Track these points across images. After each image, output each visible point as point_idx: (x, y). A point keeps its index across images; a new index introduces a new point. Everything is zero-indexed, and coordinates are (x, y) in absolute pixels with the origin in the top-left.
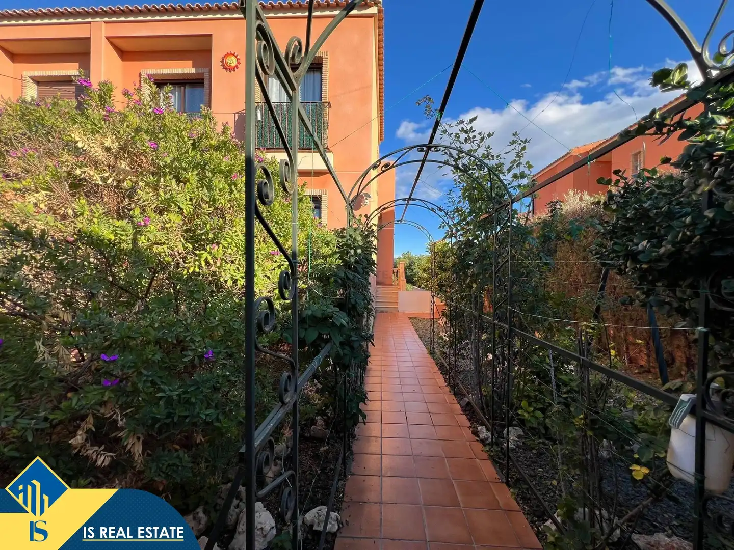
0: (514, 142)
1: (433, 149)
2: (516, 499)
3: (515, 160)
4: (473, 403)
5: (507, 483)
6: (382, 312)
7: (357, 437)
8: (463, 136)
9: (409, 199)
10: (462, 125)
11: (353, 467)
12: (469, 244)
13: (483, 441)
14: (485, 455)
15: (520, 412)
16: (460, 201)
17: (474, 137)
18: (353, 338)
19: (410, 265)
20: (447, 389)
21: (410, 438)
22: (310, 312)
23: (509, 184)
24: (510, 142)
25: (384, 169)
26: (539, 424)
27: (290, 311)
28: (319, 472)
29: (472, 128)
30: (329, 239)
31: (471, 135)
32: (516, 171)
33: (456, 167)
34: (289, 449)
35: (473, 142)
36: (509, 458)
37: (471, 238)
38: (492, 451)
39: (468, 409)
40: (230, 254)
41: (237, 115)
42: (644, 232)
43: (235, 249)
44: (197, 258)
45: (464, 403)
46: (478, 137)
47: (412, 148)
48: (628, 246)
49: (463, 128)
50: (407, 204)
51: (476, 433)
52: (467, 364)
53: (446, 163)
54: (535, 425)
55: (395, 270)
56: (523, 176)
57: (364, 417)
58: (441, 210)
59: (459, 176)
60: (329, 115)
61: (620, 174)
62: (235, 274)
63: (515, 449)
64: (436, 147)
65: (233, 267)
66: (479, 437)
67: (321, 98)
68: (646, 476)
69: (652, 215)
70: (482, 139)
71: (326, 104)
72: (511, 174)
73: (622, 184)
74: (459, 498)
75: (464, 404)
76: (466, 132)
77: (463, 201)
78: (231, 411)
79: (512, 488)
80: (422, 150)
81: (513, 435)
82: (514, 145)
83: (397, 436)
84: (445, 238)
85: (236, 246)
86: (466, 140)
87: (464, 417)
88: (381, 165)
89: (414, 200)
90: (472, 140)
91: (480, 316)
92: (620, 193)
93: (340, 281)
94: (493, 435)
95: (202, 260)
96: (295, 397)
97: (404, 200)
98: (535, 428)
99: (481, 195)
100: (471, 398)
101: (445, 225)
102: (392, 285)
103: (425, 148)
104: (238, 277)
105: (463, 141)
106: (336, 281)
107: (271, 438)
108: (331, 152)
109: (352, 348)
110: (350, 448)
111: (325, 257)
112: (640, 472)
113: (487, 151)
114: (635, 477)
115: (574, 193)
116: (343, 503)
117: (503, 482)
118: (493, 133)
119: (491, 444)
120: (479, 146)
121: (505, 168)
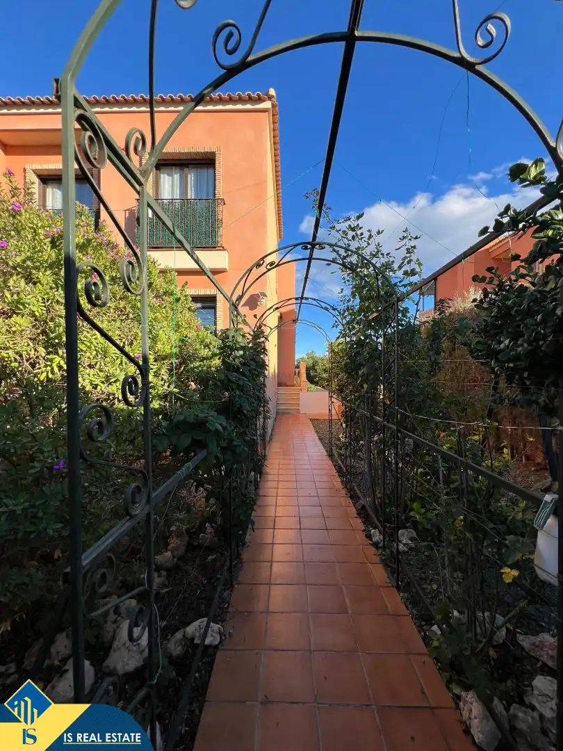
0: (404, 237)
1: (317, 246)
2: (405, 605)
3: (406, 257)
4: (367, 507)
5: (398, 588)
6: (284, 413)
7: (248, 544)
8: (351, 234)
9: (302, 298)
10: (349, 222)
11: (242, 576)
12: (360, 343)
13: (376, 545)
14: (377, 559)
15: (412, 514)
16: (349, 301)
17: (362, 234)
18: (235, 443)
19: (314, 366)
20: (344, 492)
21: (302, 544)
22: (182, 417)
23: (400, 282)
24: (400, 239)
25: (268, 267)
26: (432, 525)
27: (160, 417)
28: (205, 582)
29: (358, 225)
30: (208, 341)
31: (359, 232)
32: (407, 268)
33: (344, 265)
34: (175, 560)
35: (362, 238)
36: (399, 561)
37: (363, 338)
38: (384, 555)
39: (362, 513)
40: (89, 358)
41: (127, 212)
42: (510, 330)
43: (95, 352)
44: (49, 363)
45: (359, 505)
46: (366, 235)
47: (296, 245)
48: (490, 346)
49: (350, 226)
50: (301, 303)
51: (369, 537)
52: (363, 466)
53: (334, 261)
54: (428, 527)
55: (297, 370)
56: (413, 273)
57: (253, 523)
58: (334, 309)
59: (348, 275)
60: (223, 213)
61: (494, 271)
62: (94, 379)
63: (408, 552)
64: (319, 244)
65: (92, 372)
66: (372, 540)
67: (215, 194)
68: (515, 579)
69: (513, 313)
70: (370, 237)
71: (219, 201)
72: (402, 271)
73: (496, 282)
74: (348, 604)
75: (360, 507)
76: (353, 230)
77: (352, 299)
78: (90, 523)
79: (402, 592)
80: (306, 248)
81: (405, 537)
82: (405, 241)
83: (289, 542)
84: (338, 338)
85: (96, 350)
86: (353, 237)
87: (359, 521)
88: (265, 264)
89: (307, 299)
90: (360, 237)
91: (372, 417)
92: (495, 291)
93: (219, 383)
94: (384, 538)
95: (54, 365)
96: (147, 509)
97: (297, 299)
98: (429, 530)
99: (370, 294)
100: (366, 501)
101: (338, 325)
102: (294, 386)
103: (309, 246)
104: (97, 382)
105: (350, 238)
106: (215, 384)
107: (109, 554)
108: (225, 250)
109: (234, 452)
110: (238, 556)
111: (203, 359)
112: (510, 574)
113: (377, 248)
114: (505, 580)
115: (475, 290)
116: (228, 614)
117: (393, 586)
118: (383, 231)
119: (384, 548)
120: (369, 244)
121: (396, 266)
